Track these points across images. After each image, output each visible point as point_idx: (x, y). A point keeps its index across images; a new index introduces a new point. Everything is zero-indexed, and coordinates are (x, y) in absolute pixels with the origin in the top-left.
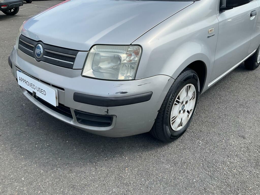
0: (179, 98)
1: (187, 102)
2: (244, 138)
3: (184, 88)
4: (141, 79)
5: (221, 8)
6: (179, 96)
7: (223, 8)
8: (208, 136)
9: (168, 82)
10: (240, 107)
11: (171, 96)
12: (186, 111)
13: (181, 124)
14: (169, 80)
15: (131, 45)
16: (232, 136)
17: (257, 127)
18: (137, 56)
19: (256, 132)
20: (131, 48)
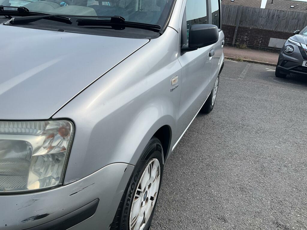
0: (140, 188)
1: (150, 186)
2: (225, 221)
3: (146, 169)
4: (75, 181)
5: (182, 48)
6: (140, 184)
7: (184, 48)
8: (180, 227)
9: (124, 174)
10: (208, 169)
11: (129, 190)
12: (149, 198)
13: (144, 222)
14: (125, 170)
15: (51, 119)
16: (210, 220)
17: (234, 198)
18: (66, 137)
19: (235, 207)
20: (51, 126)
